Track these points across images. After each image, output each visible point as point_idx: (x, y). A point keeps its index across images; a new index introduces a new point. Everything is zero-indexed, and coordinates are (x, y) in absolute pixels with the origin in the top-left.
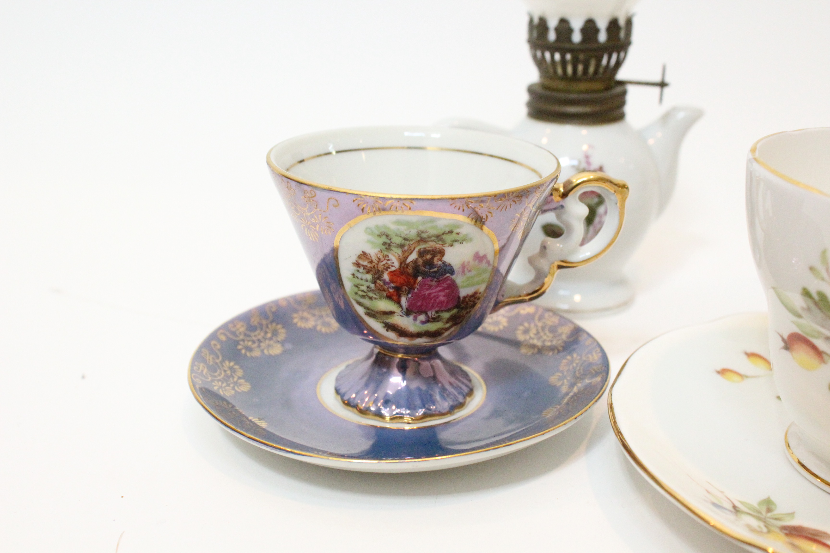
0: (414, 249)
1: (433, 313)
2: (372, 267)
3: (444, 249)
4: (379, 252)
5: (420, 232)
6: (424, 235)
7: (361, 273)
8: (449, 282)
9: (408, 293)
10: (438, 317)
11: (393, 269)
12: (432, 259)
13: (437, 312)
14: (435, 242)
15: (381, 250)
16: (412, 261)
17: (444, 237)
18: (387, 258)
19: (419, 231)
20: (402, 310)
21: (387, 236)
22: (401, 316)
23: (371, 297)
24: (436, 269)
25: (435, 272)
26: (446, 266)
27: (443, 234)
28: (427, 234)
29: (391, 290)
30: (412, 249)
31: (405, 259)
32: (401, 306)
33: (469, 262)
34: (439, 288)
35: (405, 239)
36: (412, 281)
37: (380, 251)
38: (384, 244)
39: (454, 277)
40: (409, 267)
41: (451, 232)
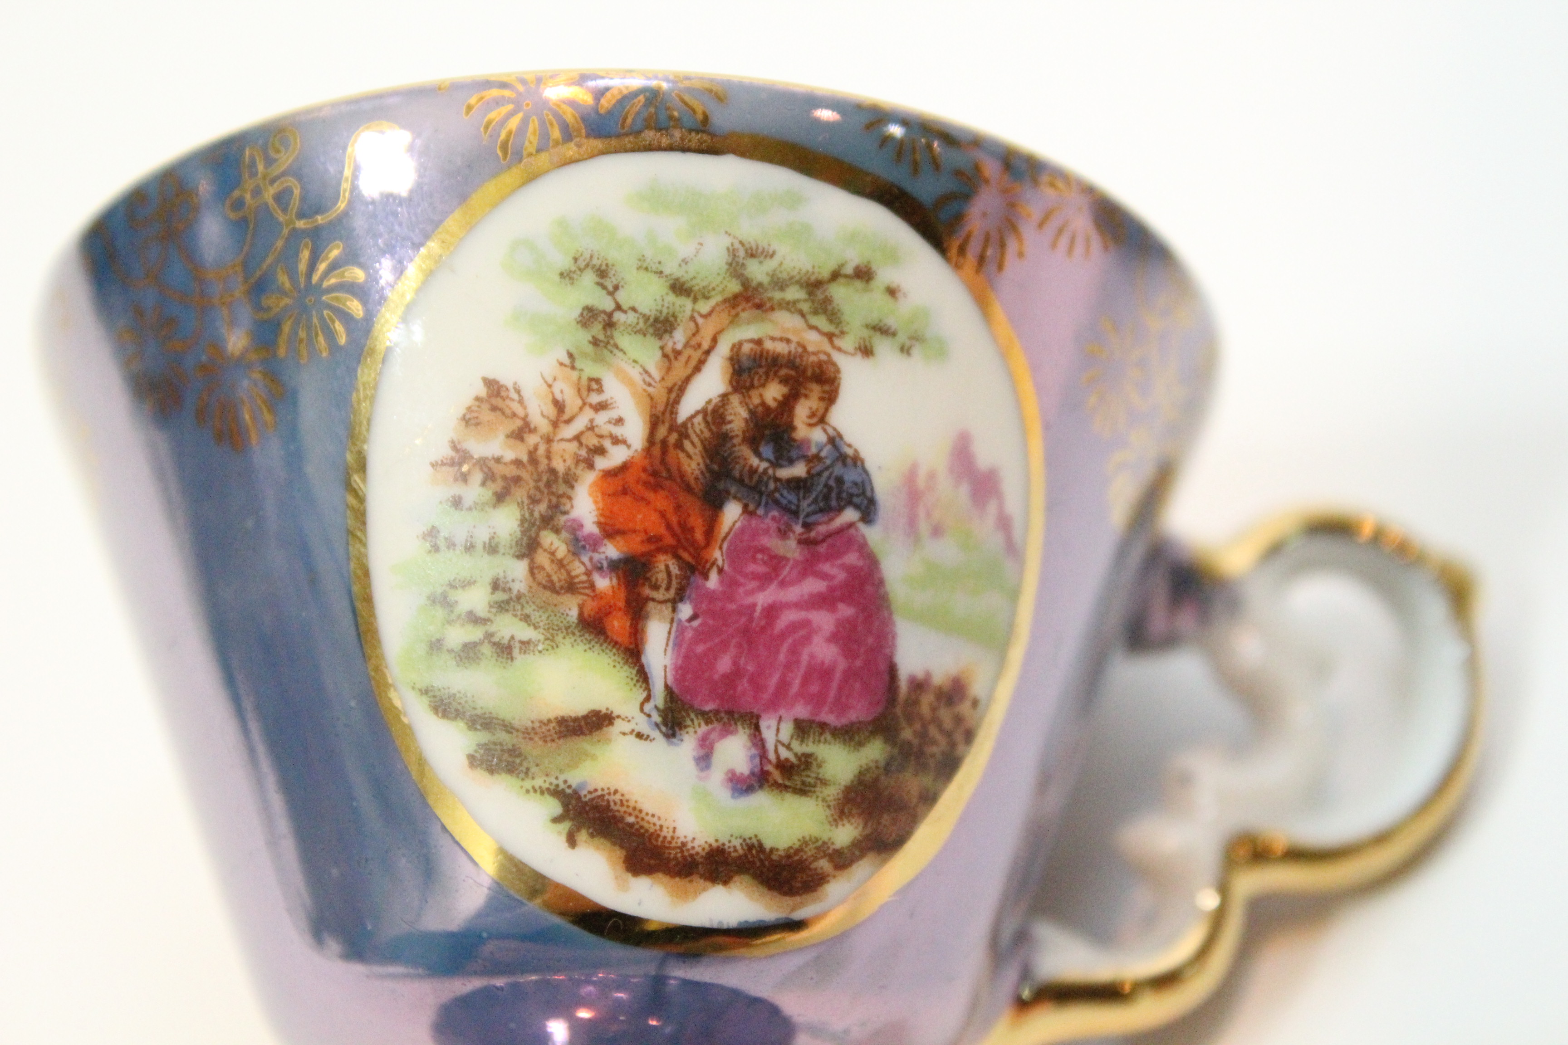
0: (715, 340)
1: (787, 730)
2: (525, 458)
3: (834, 364)
4: (561, 364)
5: (741, 253)
6: (758, 272)
7: (470, 509)
8: (852, 558)
9: (680, 597)
10: (807, 761)
11: (617, 456)
12: (788, 404)
13: (802, 729)
14: (803, 315)
15: (571, 355)
16: (704, 412)
17: (839, 293)
18: (595, 399)
19: (737, 245)
20: (648, 699)
21: (602, 273)
22: (639, 736)
23: (505, 641)
24: (799, 470)
25: (796, 484)
26: (842, 458)
27: (835, 276)
28: (770, 265)
29: (603, 583)
30: (706, 345)
31: (673, 396)
32: (643, 676)
33: (932, 476)
34: (812, 586)
35: (679, 288)
36: (697, 523)
37: (567, 361)
38: (589, 316)
39: (872, 534)
40: (687, 444)
41: (863, 274)
